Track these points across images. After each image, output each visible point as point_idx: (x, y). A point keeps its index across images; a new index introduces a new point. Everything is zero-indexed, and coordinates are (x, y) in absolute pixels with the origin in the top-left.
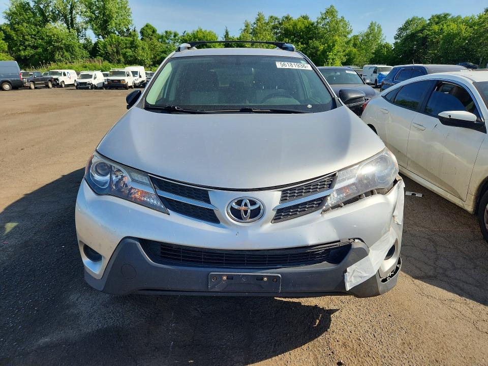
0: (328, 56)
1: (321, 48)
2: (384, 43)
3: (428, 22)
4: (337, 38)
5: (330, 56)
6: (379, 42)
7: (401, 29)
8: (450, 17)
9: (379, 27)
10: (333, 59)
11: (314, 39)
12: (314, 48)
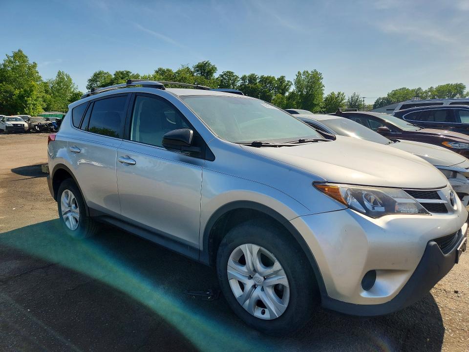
0: (26, 101)
1: (17, 92)
2: (77, 91)
3: (113, 76)
4: (33, 83)
5: (29, 102)
6: (72, 90)
7: (90, 80)
8: (131, 74)
9: (68, 77)
10: (34, 105)
11: (4, 83)
12: (6, 92)
